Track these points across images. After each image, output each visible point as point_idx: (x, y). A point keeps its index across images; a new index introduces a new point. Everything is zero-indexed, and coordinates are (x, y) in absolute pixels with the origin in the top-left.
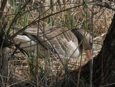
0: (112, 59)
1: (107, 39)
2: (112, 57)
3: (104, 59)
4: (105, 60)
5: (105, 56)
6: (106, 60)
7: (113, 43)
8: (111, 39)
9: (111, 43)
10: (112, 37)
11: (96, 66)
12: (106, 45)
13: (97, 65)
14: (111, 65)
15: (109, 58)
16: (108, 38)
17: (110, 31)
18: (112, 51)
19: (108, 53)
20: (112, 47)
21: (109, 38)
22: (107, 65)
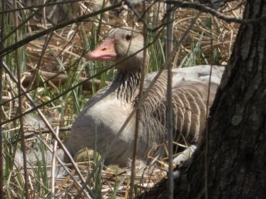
0: (236, 164)
1: (219, 105)
2: (235, 160)
3: (211, 165)
4: (214, 168)
5: (216, 157)
6: (217, 169)
7: (238, 117)
8: (230, 104)
9: (232, 117)
10: (233, 97)
11: (189, 190)
12: (216, 124)
13: (191, 185)
14: (234, 183)
15: (227, 161)
16: (222, 98)
17: (227, 80)
18: (237, 141)
19: (223, 147)
20: (236, 128)
21: (224, 101)
22: (222, 184)
